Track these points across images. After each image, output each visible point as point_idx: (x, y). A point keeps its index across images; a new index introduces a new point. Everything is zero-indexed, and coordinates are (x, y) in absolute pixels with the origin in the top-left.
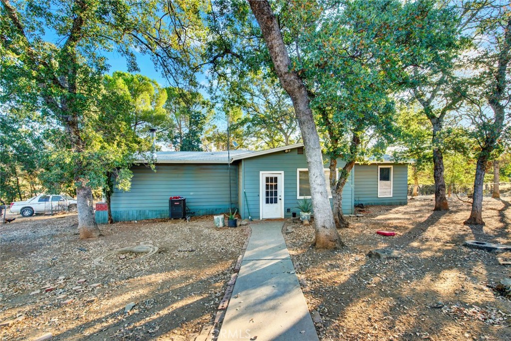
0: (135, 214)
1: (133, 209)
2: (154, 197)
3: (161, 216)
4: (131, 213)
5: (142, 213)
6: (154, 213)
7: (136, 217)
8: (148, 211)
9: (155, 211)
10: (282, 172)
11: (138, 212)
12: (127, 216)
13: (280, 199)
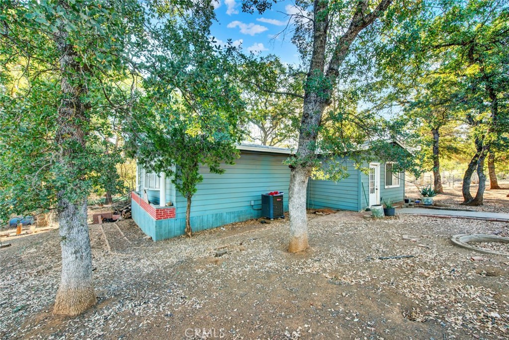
0: (211, 220)
1: (207, 213)
2: (233, 195)
3: (239, 219)
4: (205, 218)
5: (219, 216)
6: (232, 216)
7: (211, 223)
8: (225, 214)
9: (233, 213)
10: (378, 164)
11: (214, 217)
12: (200, 224)
13: (377, 189)
